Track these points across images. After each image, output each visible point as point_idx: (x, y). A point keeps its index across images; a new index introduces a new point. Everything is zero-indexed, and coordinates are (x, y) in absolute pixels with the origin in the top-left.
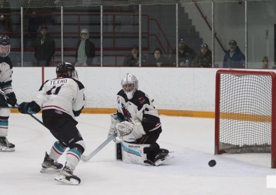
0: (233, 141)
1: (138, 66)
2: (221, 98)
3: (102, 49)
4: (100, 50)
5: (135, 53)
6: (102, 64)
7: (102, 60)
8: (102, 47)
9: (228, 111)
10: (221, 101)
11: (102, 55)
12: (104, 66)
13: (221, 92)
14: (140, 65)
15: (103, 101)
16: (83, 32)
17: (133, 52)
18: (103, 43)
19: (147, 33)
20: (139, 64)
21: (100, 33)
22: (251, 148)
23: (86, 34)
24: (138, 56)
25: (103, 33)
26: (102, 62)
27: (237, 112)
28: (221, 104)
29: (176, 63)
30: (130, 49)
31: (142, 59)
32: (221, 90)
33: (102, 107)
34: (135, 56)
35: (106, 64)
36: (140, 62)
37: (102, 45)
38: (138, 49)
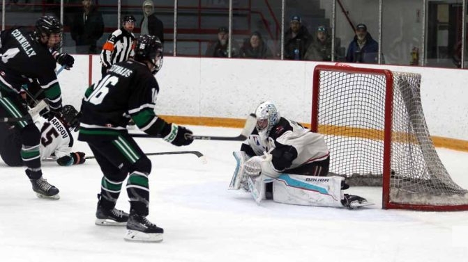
0: (337, 169)
1: (226, 56)
2: (320, 106)
3: (175, 31)
4: (173, 32)
5: (223, 38)
6: (175, 53)
7: (175, 47)
8: (175, 28)
9: (326, 122)
10: (320, 110)
11: (175, 40)
12: (178, 55)
13: (321, 97)
14: (229, 56)
15: (175, 107)
16: (146, 4)
17: (220, 36)
18: (177, 23)
19: (249, 9)
20: (228, 54)
21: (174, 7)
22: (364, 180)
23: (150, 7)
24: (227, 42)
25: (178, 7)
26: (175, 50)
27: (340, 125)
28: (320, 114)
29: (280, 53)
30: (216, 32)
31: (232, 47)
32: (321, 94)
33: (174, 115)
34: (223, 42)
35: (181, 53)
36: (229, 51)
37: (175, 25)
38: (227, 32)
